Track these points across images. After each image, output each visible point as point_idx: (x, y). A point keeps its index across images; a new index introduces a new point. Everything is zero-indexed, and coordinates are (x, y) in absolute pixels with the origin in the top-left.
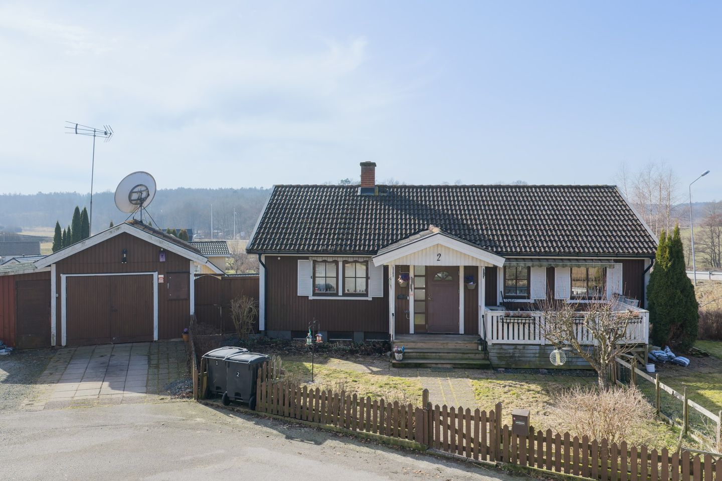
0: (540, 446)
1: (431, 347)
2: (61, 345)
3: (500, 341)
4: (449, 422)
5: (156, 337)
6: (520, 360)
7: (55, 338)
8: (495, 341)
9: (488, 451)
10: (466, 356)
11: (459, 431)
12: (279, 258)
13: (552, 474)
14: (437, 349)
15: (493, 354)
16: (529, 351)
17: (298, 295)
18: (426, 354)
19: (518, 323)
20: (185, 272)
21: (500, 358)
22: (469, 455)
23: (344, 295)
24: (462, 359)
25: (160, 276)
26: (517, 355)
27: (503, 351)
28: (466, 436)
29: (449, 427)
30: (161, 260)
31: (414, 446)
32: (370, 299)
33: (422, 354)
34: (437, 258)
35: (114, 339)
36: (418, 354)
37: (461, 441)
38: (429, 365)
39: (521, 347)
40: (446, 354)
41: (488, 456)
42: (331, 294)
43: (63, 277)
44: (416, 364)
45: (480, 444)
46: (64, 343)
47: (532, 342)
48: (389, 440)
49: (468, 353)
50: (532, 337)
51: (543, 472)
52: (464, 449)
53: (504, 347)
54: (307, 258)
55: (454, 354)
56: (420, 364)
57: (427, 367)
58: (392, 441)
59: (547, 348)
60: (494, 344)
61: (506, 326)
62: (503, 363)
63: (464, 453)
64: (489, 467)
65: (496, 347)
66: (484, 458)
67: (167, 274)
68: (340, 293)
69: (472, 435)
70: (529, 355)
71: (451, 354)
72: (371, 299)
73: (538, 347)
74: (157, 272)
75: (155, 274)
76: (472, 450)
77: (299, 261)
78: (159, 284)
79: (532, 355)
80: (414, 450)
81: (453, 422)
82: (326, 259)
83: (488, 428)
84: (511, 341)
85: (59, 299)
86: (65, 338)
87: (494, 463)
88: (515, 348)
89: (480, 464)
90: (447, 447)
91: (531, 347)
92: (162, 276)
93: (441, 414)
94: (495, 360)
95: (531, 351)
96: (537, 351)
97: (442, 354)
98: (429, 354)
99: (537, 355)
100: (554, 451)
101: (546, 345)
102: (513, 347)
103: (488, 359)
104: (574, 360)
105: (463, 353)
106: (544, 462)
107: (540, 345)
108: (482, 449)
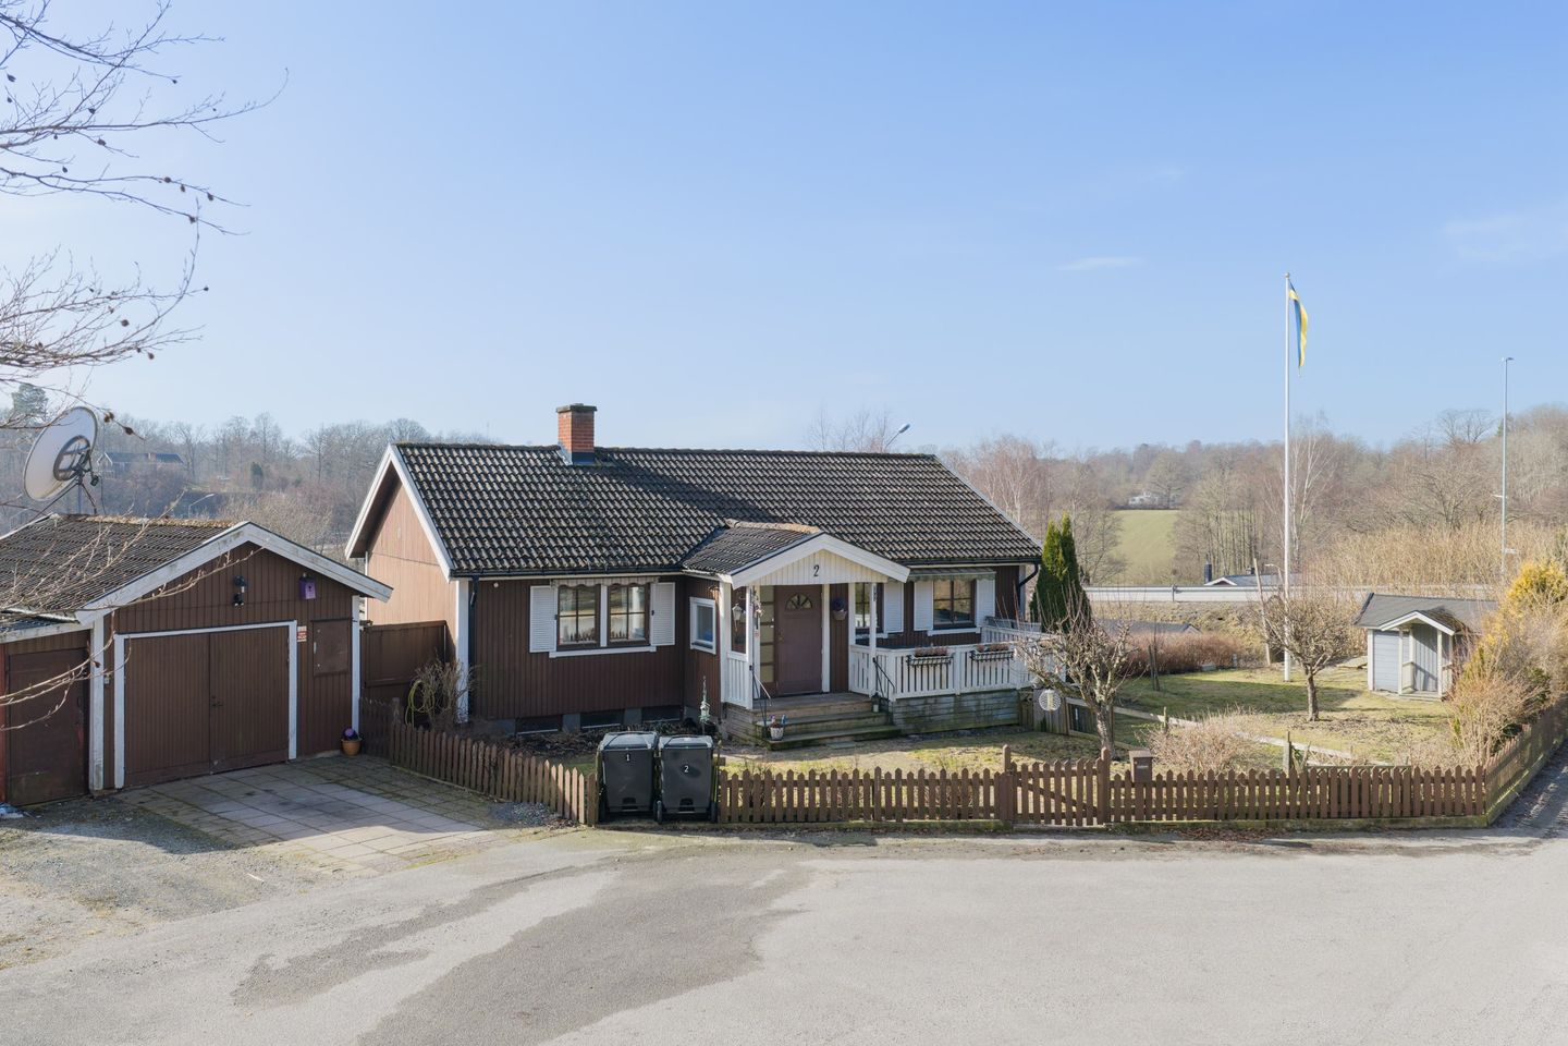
0: (1159, 794)
1: (807, 714)
2: (113, 788)
3: (906, 695)
4: (1042, 786)
5: (292, 753)
6: (931, 721)
7: (101, 773)
8: (900, 695)
9: (1095, 812)
10: (862, 722)
11: (1056, 795)
12: (496, 585)
13: (1174, 825)
14: (818, 716)
15: (898, 718)
16: (941, 706)
17: (531, 651)
18: (809, 726)
19: (928, 665)
20: (344, 619)
21: (907, 720)
22: (1070, 823)
23: (610, 645)
24: (858, 727)
25: (300, 628)
26: (927, 713)
27: (912, 710)
28: (1068, 800)
29: (1042, 792)
30: (308, 597)
31: (993, 826)
32: (652, 649)
33: (804, 726)
34: (813, 571)
35: (216, 763)
36: (798, 727)
37: (1058, 807)
38: (822, 742)
39: (931, 701)
40: (836, 723)
41: (1095, 819)
42: (586, 645)
43: (119, 640)
44: (803, 741)
45: (1084, 806)
46: (119, 782)
47: (944, 691)
48: (956, 824)
49: (864, 718)
50: (944, 685)
51: (1163, 824)
52: (1063, 816)
53: (912, 703)
54: (546, 582)
55: (847, 722)
56: (810, 741)
57: (819, 745)
58: (960, 826)
59: (964, 698)
60: (899, 700)
61: (912, 670)
62: (911, 727)
63: (1064, 821)
64: (1099, 831)
65: (902, 704)
66: (1090, 823)
67: (312, 624)
68: (603, 643)
69: (1074, 797)
70: (941, 712)
71: (842, 722)
72: (654, 650)
73: (952, 699)
74: (296, 622)
75: (293, 625)
76: (1074, 815)
77: (532, 588)
78: (300, 645)
79: (946, 711)
80: (995, 831)
81: (1047, 784)
82: (583, 582)
83: (1095, 783)
84: (919, 693)
85: (109, 689)
86: (123, 771)
87: (1103, 826)
88: (926, 703)
89: (1087, 830)
90: (1037, 817)
91: (944, 699)
92: (304, 628)
93: (1030, 775)
94: (900, 724)
95: (945, 706)
96: (952, 705)
97: (830, 723)
98: (813, 725)
99: (952, 711)
100: (1175, 796)
101: (962, 694)
102: (922, 702)
103: (892, 724)
104: (994, 712)
105: (859, 719)
106: (1165, 811)
107: (953, 695)
108: (1088, 811)
